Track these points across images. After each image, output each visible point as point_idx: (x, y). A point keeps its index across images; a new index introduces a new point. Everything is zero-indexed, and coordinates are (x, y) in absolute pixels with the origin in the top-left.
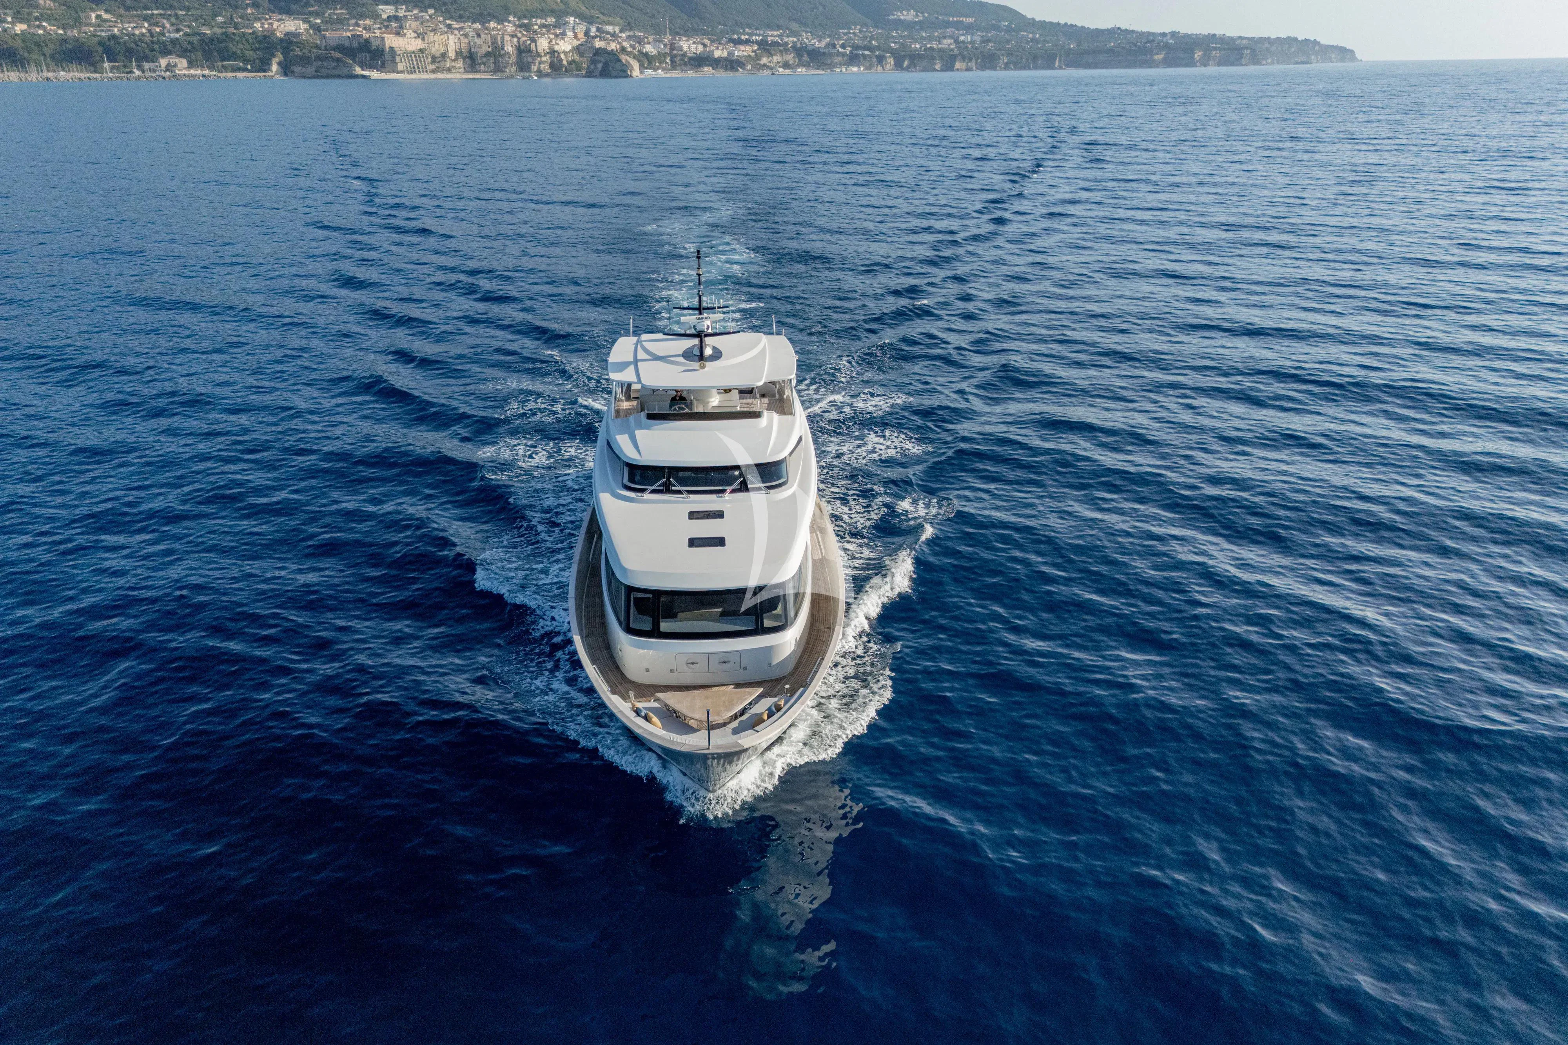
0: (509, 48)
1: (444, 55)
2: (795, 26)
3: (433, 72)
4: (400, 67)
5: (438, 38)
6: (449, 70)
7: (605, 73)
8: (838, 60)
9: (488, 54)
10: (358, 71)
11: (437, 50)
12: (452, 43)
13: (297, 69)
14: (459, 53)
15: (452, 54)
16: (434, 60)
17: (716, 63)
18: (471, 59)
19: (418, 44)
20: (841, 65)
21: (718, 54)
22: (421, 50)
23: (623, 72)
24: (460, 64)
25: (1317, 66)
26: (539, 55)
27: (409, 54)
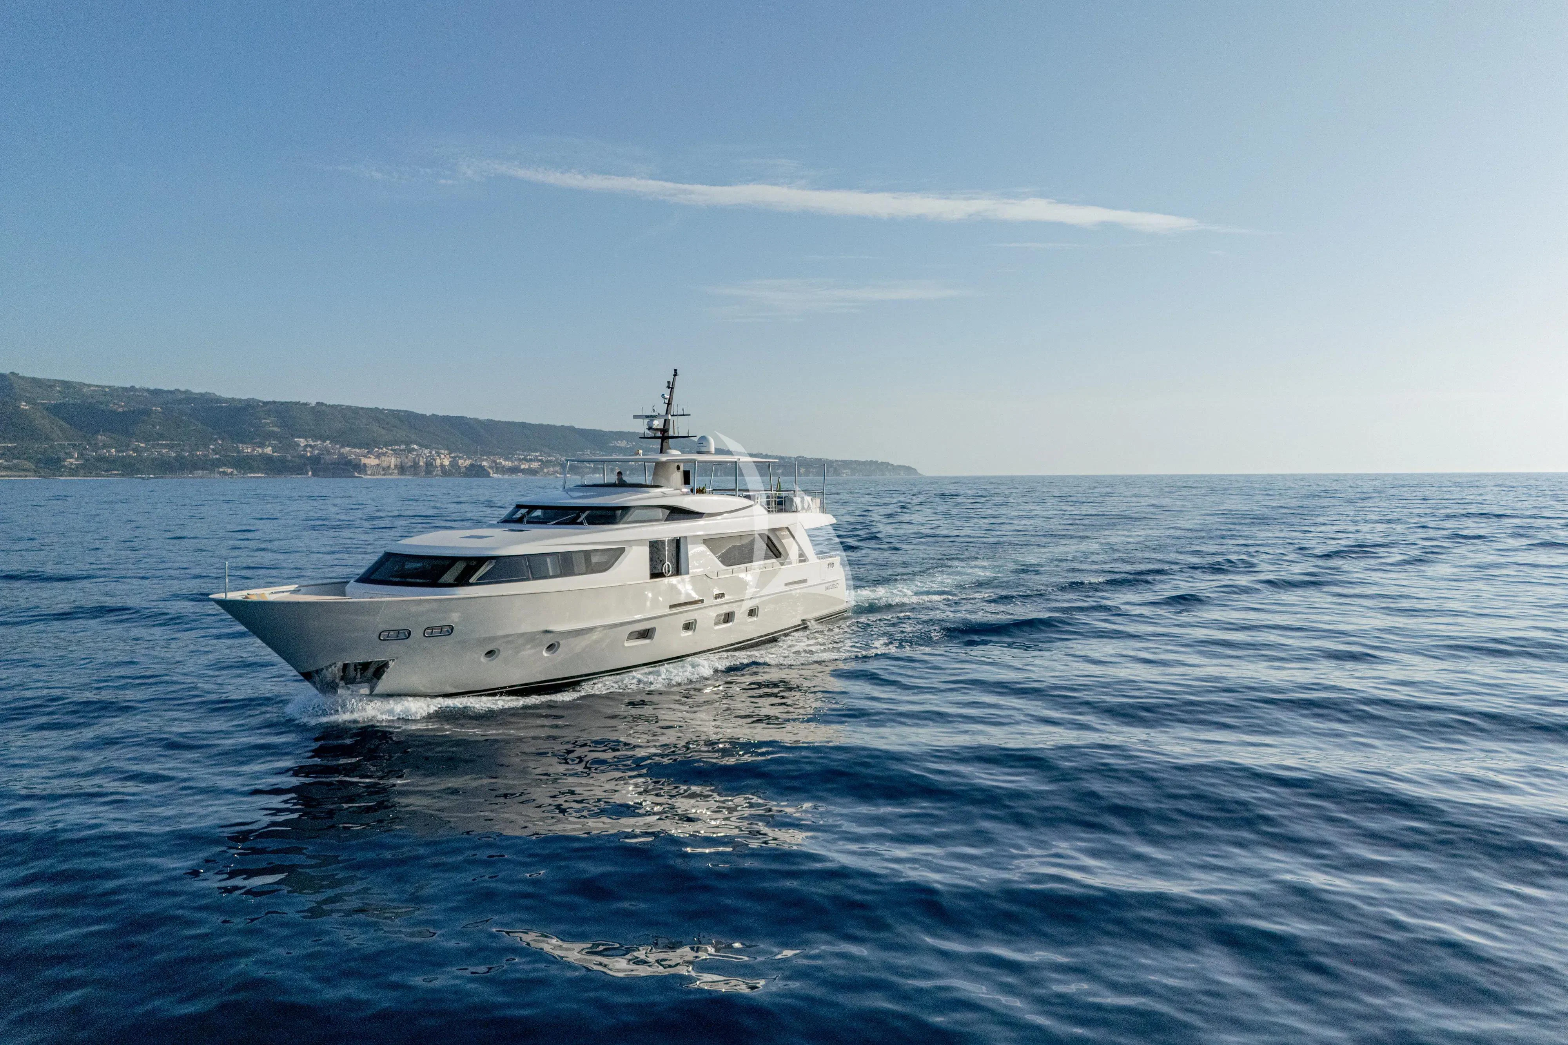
0: (421, 464)
1: (389, 467)
2: (546, 450)
3: (384, 475)
4: (369, 472)
5: (387, 459)
6: (391, 474)
7: (477, 475)
8: (587, 470)
9: (411, 467)
10: (356, 474)
11: (385, 464)
12: (393, 461)
13: (321, 474)
14: (396, 466)
15: (392, 466)
16: (384, 469)
17: (523, 471)
18: (402, 469)
19: (376, 462)
20: (589, 473)
21: (523, 467)
22: (378, 465)
23: (488, 475)
24: (396, 471)
25: (888, 476)
26: (436, 467)
27: (372, 466)
